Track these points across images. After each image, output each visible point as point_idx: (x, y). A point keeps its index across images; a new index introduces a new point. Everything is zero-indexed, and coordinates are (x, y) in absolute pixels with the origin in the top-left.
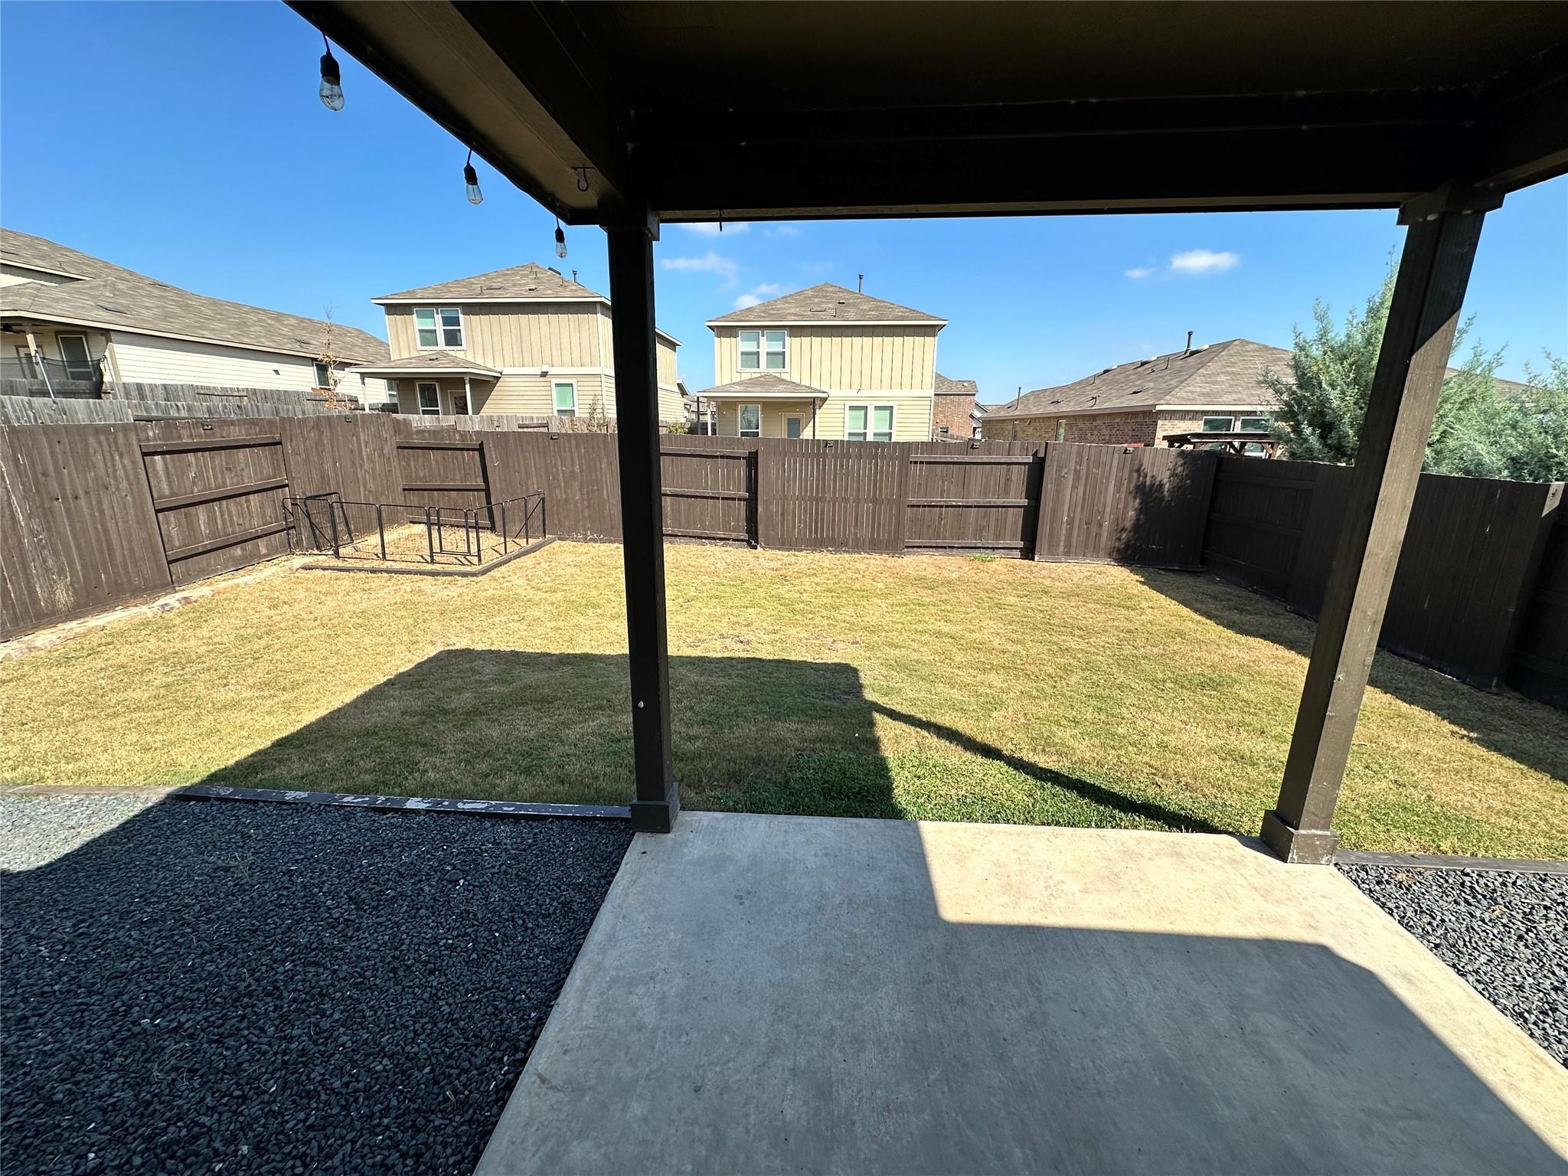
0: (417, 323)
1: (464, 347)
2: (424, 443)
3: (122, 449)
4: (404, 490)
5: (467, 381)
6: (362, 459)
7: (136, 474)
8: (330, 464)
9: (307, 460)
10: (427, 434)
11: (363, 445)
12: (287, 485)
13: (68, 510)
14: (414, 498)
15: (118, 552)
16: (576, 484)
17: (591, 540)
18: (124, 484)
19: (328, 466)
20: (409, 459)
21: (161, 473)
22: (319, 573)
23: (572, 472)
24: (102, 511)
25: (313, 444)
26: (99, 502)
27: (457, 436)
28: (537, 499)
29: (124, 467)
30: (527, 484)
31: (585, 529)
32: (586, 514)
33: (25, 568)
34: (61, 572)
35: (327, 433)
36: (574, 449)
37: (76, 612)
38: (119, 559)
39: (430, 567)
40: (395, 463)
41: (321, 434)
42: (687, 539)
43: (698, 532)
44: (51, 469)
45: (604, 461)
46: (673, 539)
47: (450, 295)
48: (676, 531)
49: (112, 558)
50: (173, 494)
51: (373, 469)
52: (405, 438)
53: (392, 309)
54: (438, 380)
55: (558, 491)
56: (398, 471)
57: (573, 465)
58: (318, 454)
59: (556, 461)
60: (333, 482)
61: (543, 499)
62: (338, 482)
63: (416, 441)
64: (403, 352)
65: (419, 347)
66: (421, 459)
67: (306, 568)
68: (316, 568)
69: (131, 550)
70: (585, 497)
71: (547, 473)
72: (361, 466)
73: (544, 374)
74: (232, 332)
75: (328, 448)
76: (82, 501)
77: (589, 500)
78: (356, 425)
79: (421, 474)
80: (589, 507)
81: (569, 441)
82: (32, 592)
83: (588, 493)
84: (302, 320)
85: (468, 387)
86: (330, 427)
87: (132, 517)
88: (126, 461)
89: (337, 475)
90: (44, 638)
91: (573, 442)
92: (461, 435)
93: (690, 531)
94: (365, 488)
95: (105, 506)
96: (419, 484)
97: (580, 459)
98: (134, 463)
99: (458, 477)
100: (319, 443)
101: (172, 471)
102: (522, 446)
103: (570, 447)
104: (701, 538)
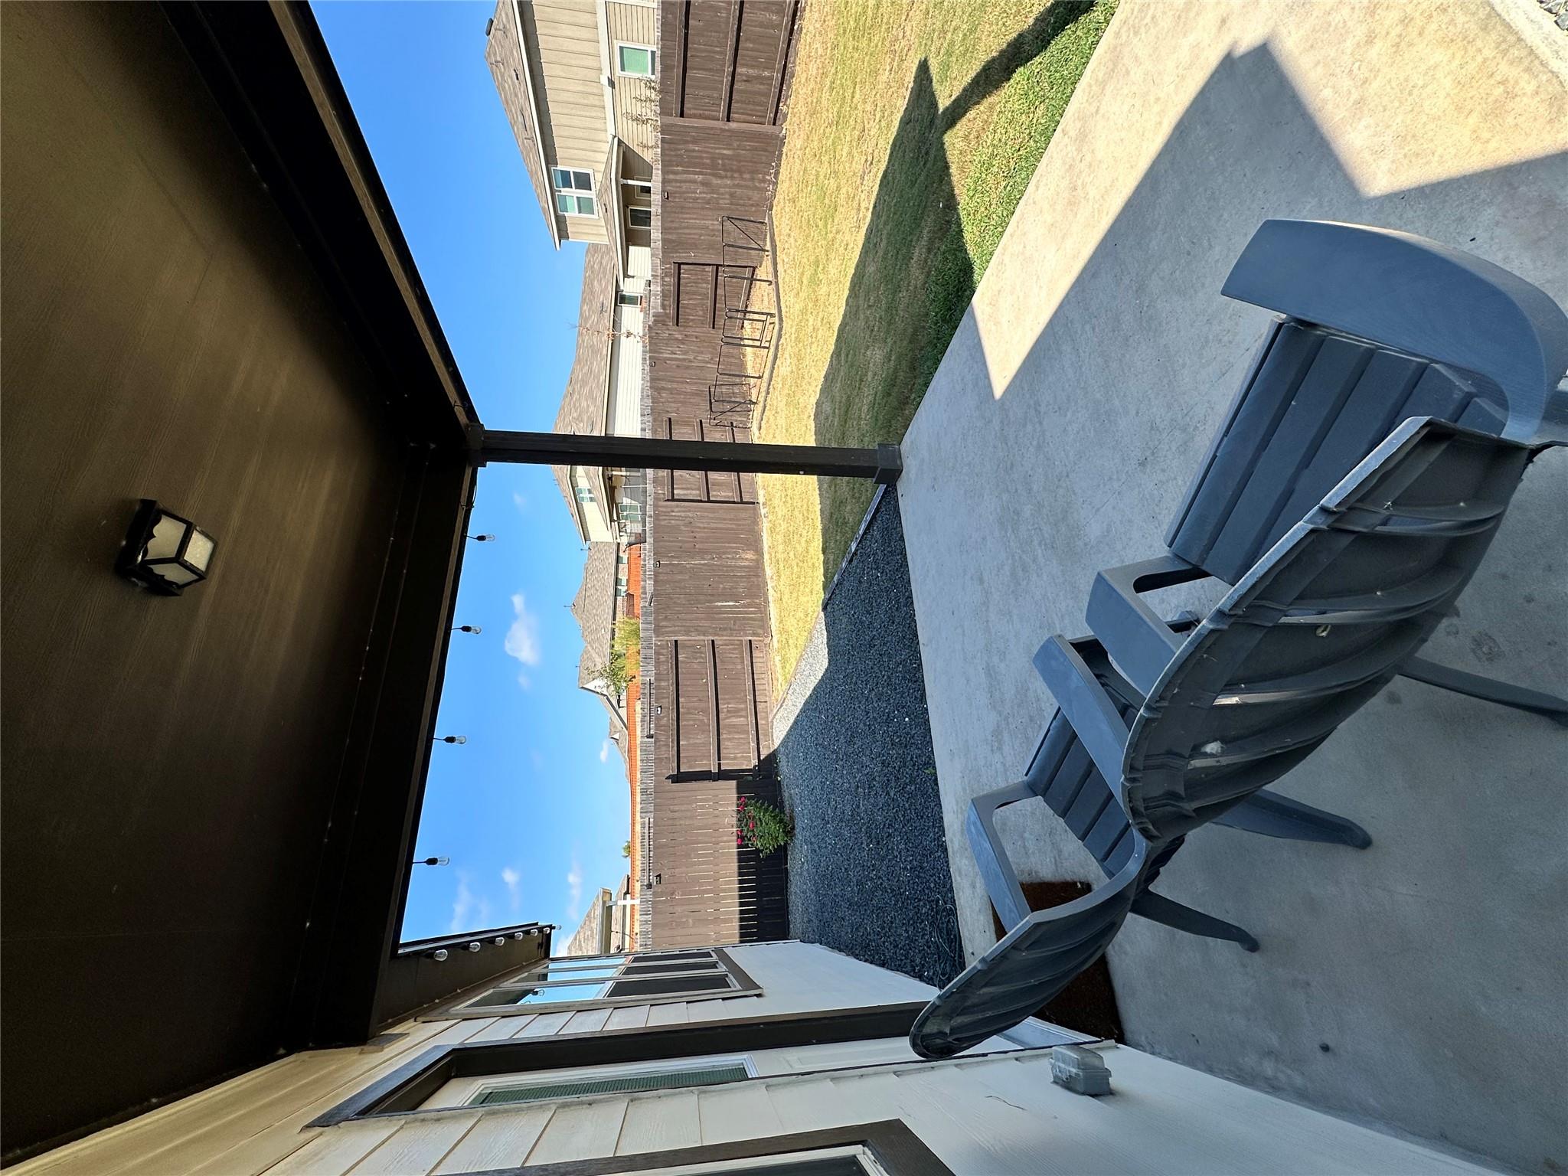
0: (572, 214)
1: (590, 172)
2: (674, 306)
3: (669, 510)
4: (714, 328)
5: (625, 181)
6: (684, 359)
7: (683, 507)
8: (688, 386)
9: (683, 403)
10: (665, 302)
11: (674, 356)
12: (701, 421)
13: (702, 542)
14: (720, 322)
15: (729, 526)
16: (715, 181)
17: (776, 177)
18: (690, 514)
19: (689, 389)
20: (688, 319)
21: (685, 492)
22: (763, 423)
23: (703, 184)
24: (704, 528)
25: (671, 396)
26: (700, 528)
27: (667, 279)
28: (727, 224)
29: (679, 512)
30: (713, 230)
31: (764, 181)
32: (747, 176)
33: (730, 566)
34: (737, 553)
35: (663, 384)
36: (678, 177)
37: (759, 552)
38: (734, 526)
39: (772, 349)
40: (690, 332)
41: (664, 388)
42: (792, 50)
43: (783, 35)
44: (680, 544)
45: (691, 146)
46: (789, 70)
47: (540, 173)
48: (779, 66)
49: (732, 529)
50: (699, 489)
51: (693, 351)
52: (669, 318)
53: (563, 233)
54: (626, 206)
55: (721, 201)
56: (697, 330)
57: (694, 182)
58: (680, 394)
59: (690, 198)
60: (701, 388)
61: (729, 218)
62: (701, 384)
63: (672, 311)
64: (601, 232)
65: (595, 217)
66: (687, 310)
67: (760, 428)
68: (760, 424)
69: (730, 520)
70: (729, 174)
71: (703, 208)
72: (690, 361)
73: (612, 84)
74: (599, 359)
75: (675, 385)
76: (698, 535)
77: (732, 170)
78: (658, 359)
79: (701, 313)
80: (741, 173)
81: (670, 181)
82: (745, 567)
83: (725, 170)
84: (584, 300)
85: (630, 182)
86: (659, 380)
87: (711, 515)
88: (676, 510)
89: (696, 383)
90: (769, 571)
91: (671, 177)
92: (666, 276)
93: (782, 46)
94: (708, 362)
95: (702, 525)
96: (710, 315)
97: (688, 173)
98: (677, 506)
99: (704, 285)
100: (671, 391)
101: (684, 486)
102: (676, 228)
103: (676, 181)
104: (792, 30)
